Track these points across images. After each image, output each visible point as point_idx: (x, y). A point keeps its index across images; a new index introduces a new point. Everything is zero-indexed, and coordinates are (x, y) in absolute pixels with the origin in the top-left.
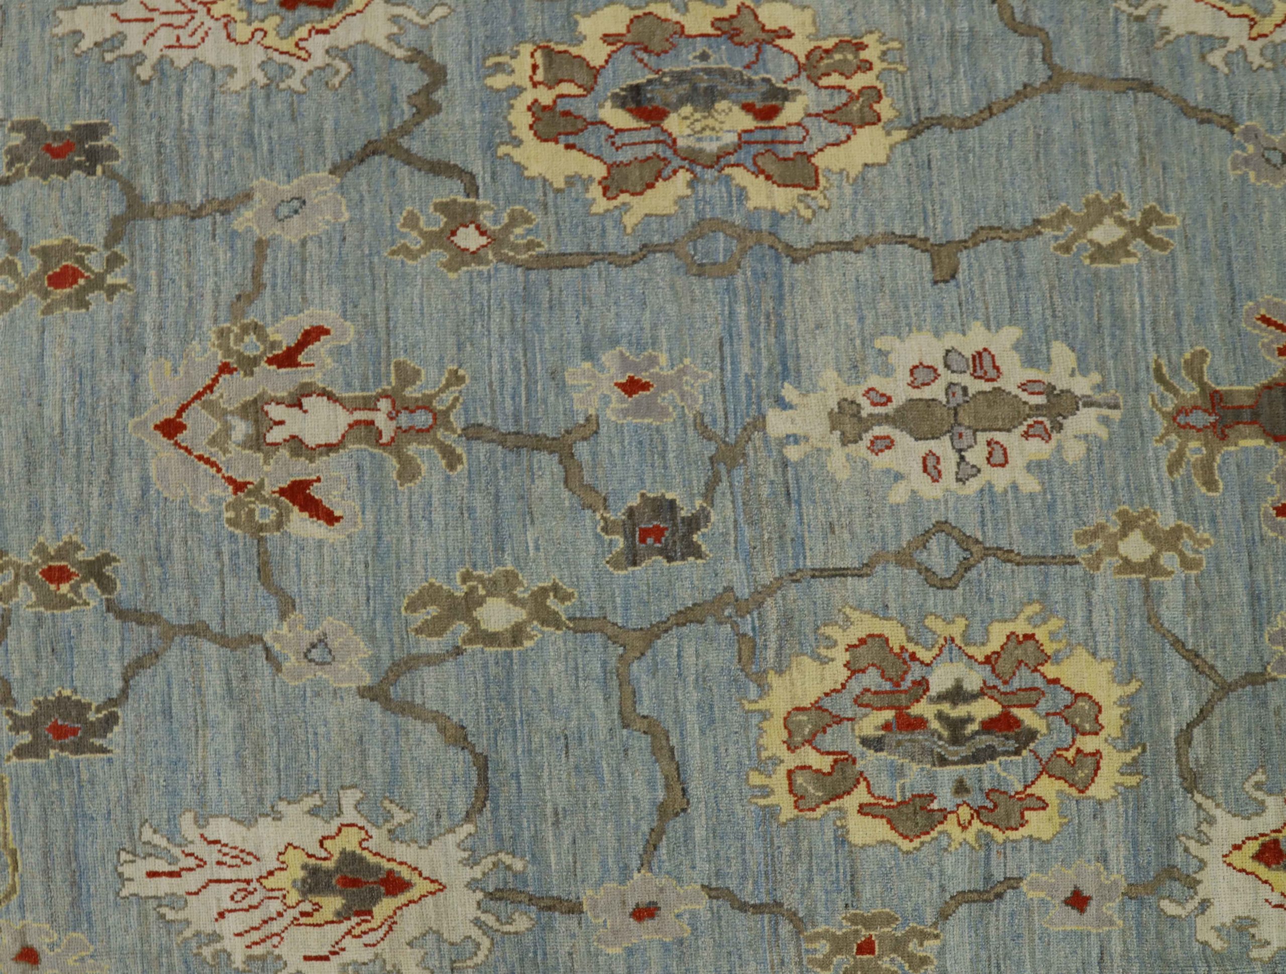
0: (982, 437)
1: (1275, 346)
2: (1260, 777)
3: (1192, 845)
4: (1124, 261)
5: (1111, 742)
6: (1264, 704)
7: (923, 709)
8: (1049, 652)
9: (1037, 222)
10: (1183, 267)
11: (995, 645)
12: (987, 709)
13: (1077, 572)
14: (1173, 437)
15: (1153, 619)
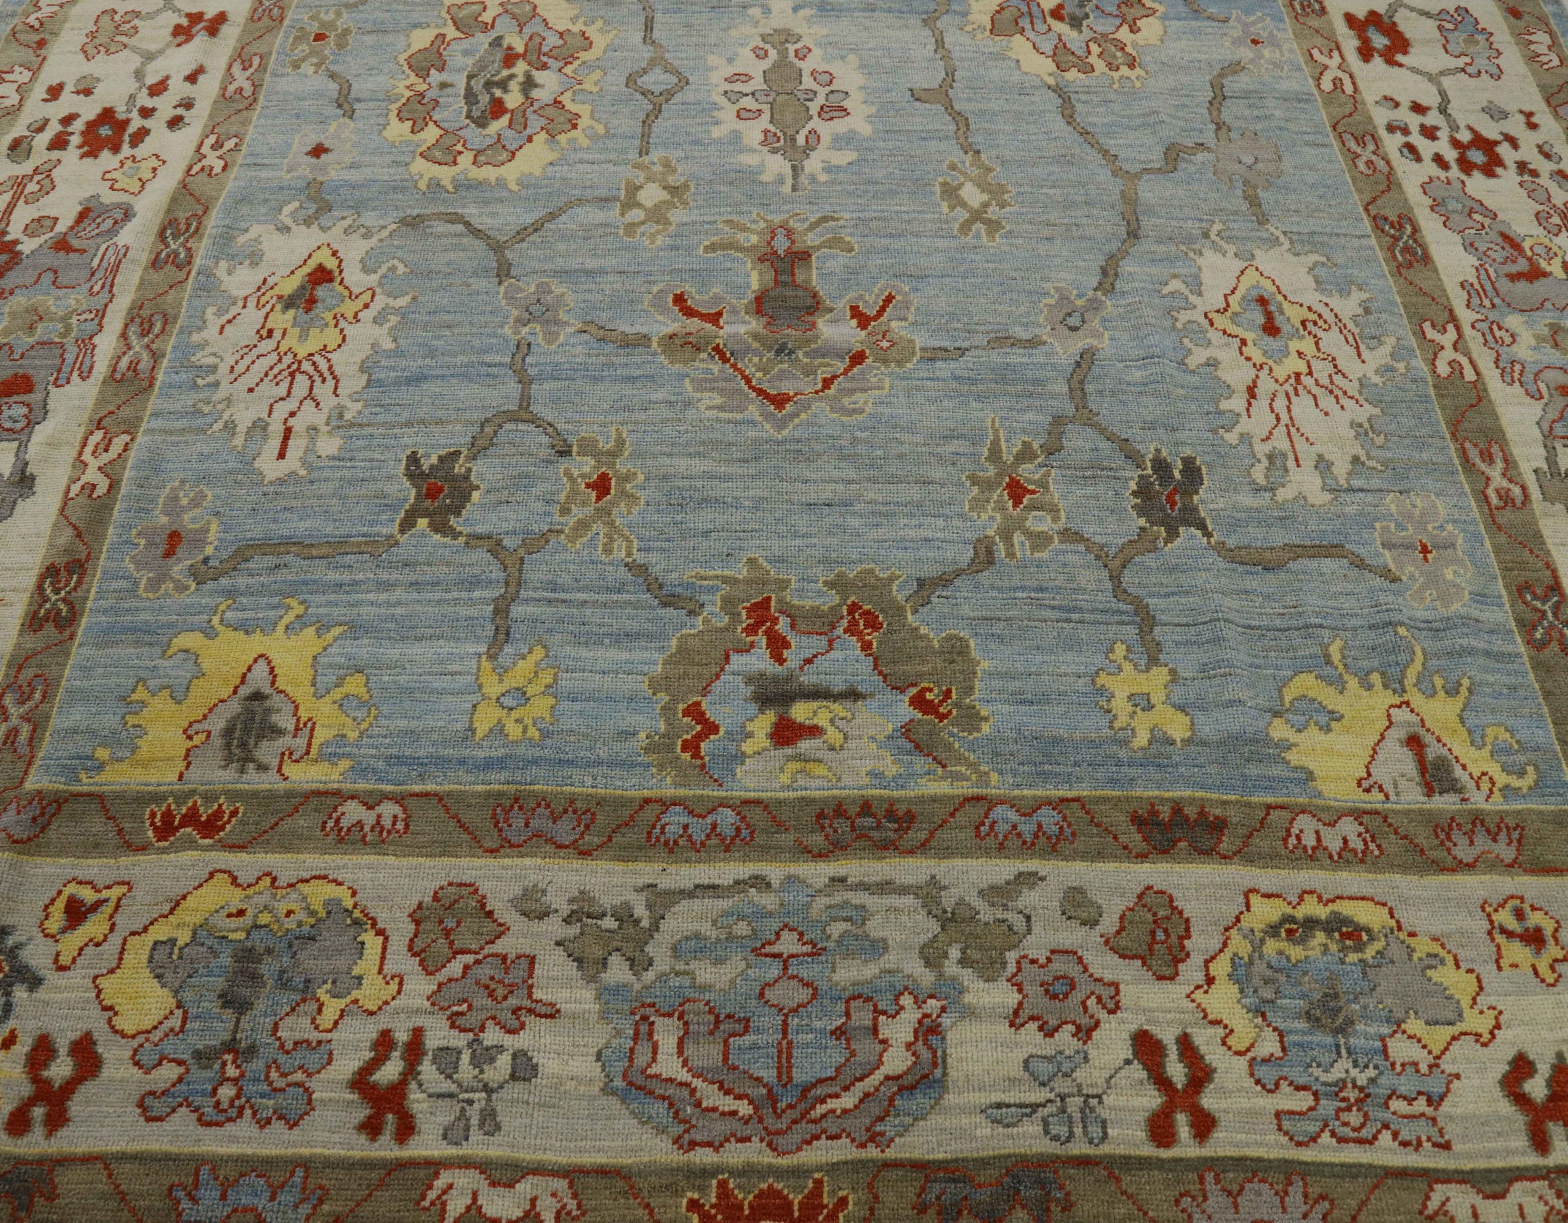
0: (766, 108)
1: (861, 304)
2: (401, 269)
3: (349, 221)
4: (945, 204)
5: (464, 172)
6: (475, 274)
7: (521, 67)
8: (559, 137)
9: (978, 152)
10: (943, 243)
11: (569, 106)
12: (513, 99)
13: (633, 155)
14: (763, 225)
15: (580, 201)
